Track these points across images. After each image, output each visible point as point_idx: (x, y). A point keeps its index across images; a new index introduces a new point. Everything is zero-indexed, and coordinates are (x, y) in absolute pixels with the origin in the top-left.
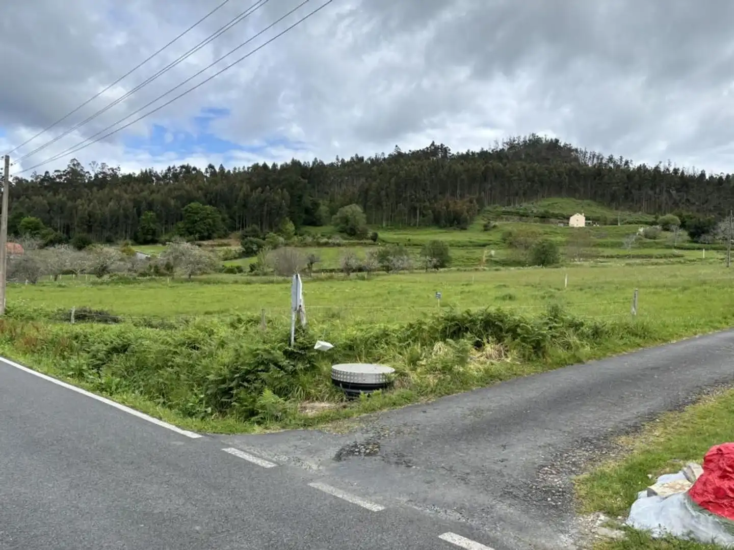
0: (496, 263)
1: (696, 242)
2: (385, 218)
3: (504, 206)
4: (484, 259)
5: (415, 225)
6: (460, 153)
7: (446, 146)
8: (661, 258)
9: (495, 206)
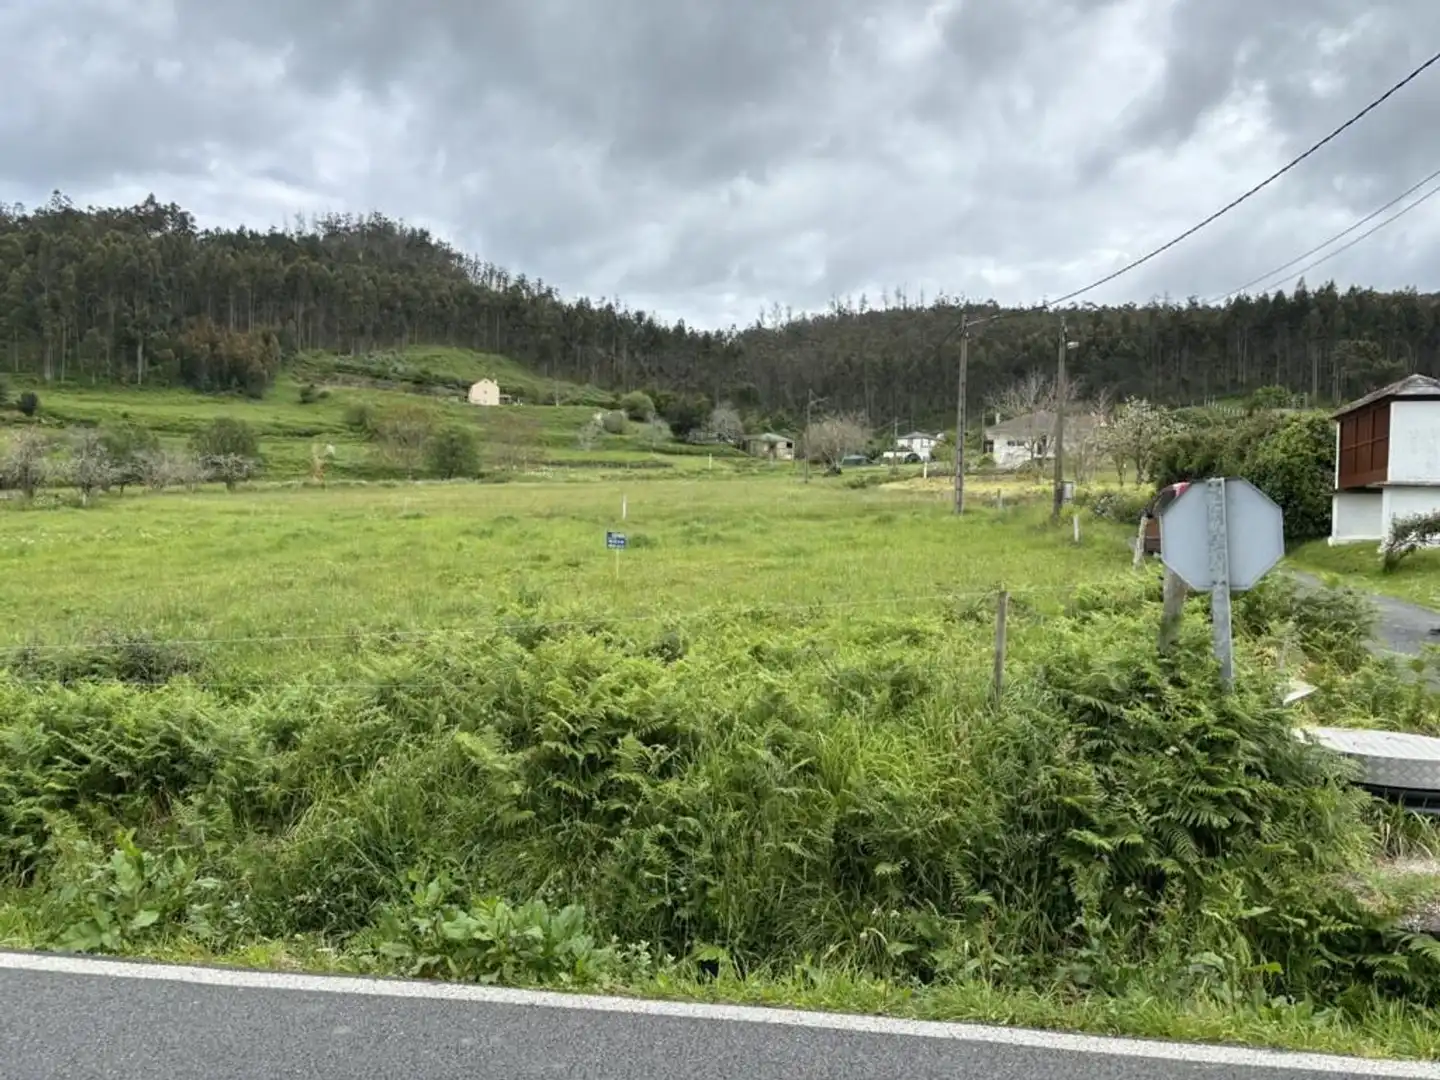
0: (346, 471)
1: (683, 441)
2: (48, 357)
3: (336, 354)
4: (319, 462)
5: (133, 380)
6: (224, 230)
7: (183, 210)
8: (639, 467)
9: (316, 352)
